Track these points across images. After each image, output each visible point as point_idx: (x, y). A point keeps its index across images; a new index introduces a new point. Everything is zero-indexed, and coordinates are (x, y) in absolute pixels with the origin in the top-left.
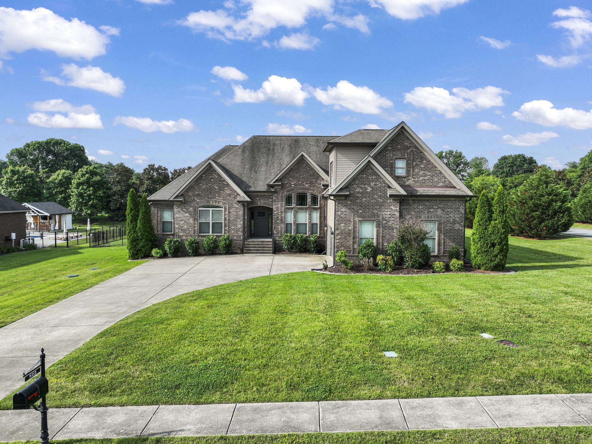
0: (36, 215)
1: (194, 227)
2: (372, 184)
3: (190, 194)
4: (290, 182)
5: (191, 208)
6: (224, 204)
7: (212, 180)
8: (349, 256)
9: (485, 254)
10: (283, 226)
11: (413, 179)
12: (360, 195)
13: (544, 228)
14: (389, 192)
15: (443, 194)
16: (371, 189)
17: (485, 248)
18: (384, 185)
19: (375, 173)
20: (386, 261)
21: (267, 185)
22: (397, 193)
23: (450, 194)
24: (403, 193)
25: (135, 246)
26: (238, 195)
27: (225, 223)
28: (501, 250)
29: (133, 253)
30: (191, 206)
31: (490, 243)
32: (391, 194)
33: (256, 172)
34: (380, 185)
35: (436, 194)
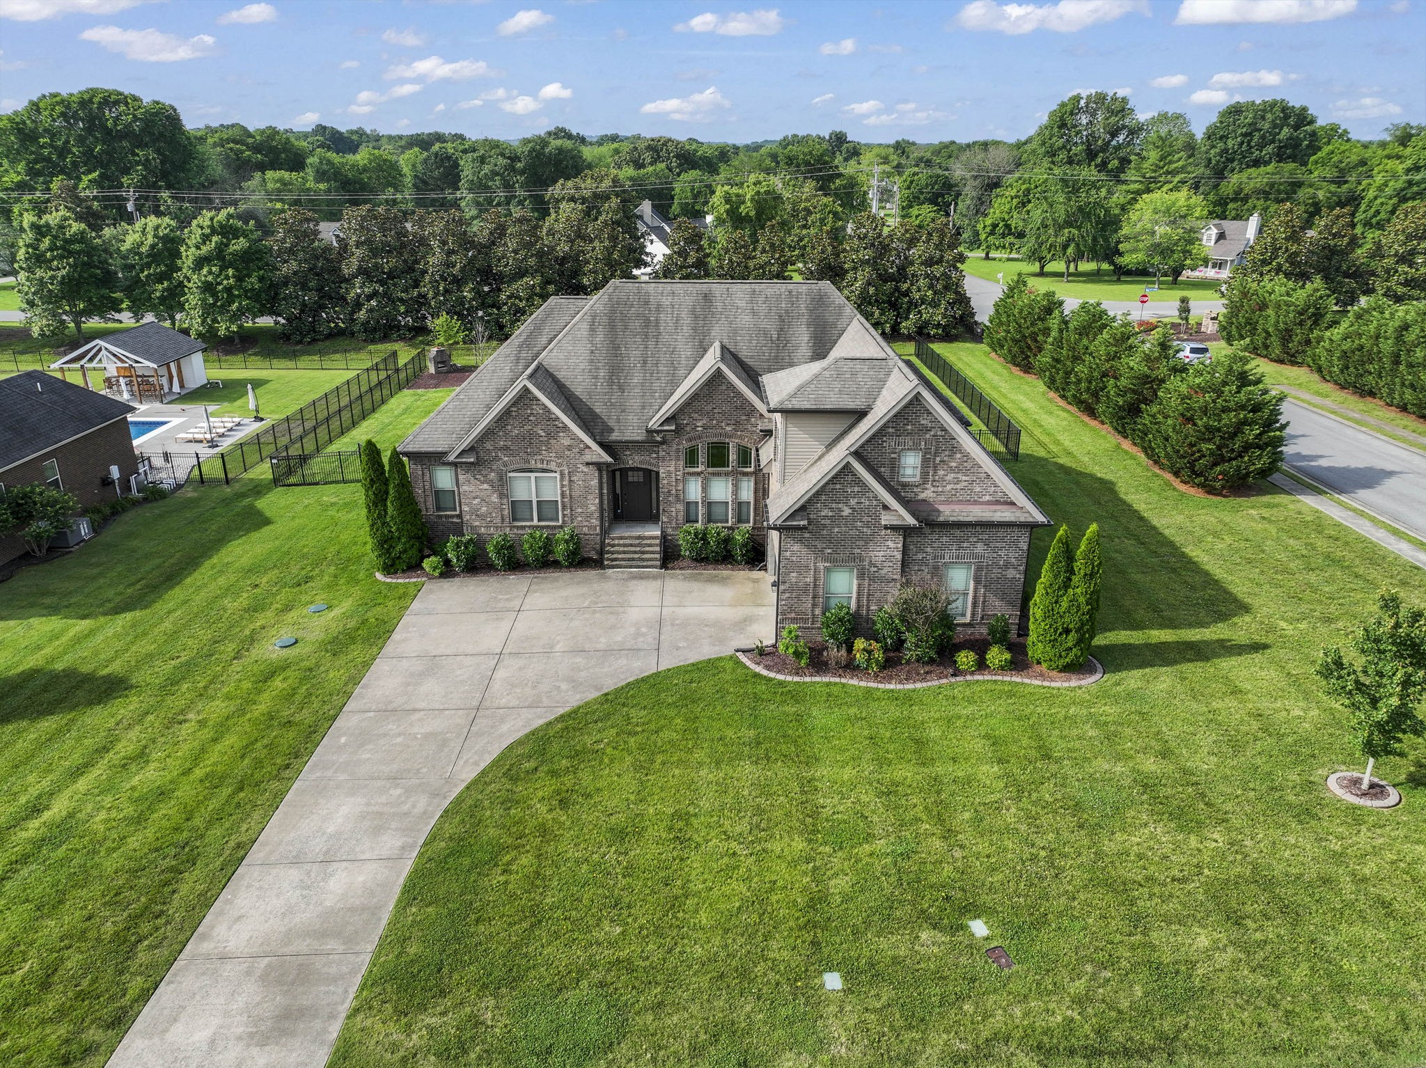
0: (127, 365)
1: (502, 510)
2: (853, 502)
3: (488, 446)
4: (694, 422)
5: (493, 474)
6: (559, 465)
7: (531, 418)
8: (805, 628)
9: (1051, 644)
10: (680, 507)
11: (932, 489)
12: (828, 522)
13: (1220, 477)
14: (885, 517)
15: (989, 519)
16: (850, 511)
17: (1051, 635)
18: (875, 503)
19: (859, 481)
20: (871, 652)
21: (646, 431)
22: (899, 523)
23: (1002, 520)
24: (911, 521)
25: (388, 551)
26: (587, 447)
27: (563, 502)
28: (1080, 643)
29: (385, 563)
30: (492, 470)
31: (1061, 627)
33: (621, 389)
34: (867, 503)
35: (974, 519)
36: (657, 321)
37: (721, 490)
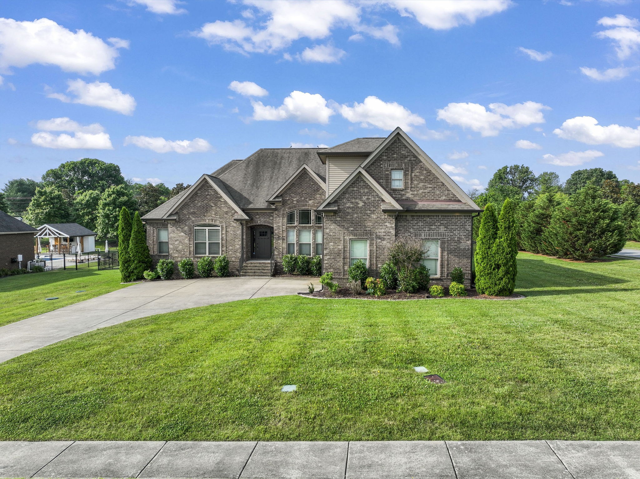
0: (56, 236)
2: (364, 198)
3: (185, 212)
4: (292, 198)
5: (186, 227)
6: (221, 222)
7: (208, 197)
8: (339, 279)
9: (488, 277)
10: (285, 245)
11: (411, 193)
12: (350, 211)
14: (383, 207)
15: (445, 208)
16: (363, 204)
17: (488, 270)
18: (377, 199)
19: (367, 186)
20: (375, 284)
21: (267, 202)
22: (392, 208)
23: (453, 209)
24: (398, 207)
25: (127, 268)
26: (236, 212)
27: (222, 243)
28: (507, 273)
29: (125, 275)
30: (186, 225)
31: (493, 264)
32: (384, 208)
33: (258, 188)
34: (373, 199)
35: (437, 208)
36: (280, 163)
37: (307, 238)
